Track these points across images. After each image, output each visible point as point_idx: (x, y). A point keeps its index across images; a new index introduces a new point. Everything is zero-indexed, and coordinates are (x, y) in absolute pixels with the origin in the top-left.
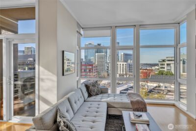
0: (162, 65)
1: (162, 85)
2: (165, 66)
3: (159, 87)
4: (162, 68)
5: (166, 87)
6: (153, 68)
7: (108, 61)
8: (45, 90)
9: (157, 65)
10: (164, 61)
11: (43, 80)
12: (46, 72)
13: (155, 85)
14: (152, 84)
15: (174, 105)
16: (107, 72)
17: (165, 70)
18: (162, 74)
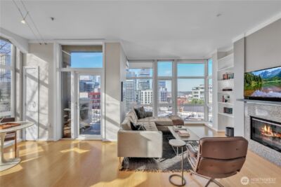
0: (196, 93)
1: (195, 113)
2: (199, 94)
3: (193, 116)
4: (195, 96)
5: (199, 116)
6: (187, 96)
7: (137, 89)
8: (110, 112)
9: (190, 93)
10: (197, 88)
11: (108, 105)
12: (111, 98)
13: (189, 114)
14: (185, 114)
15: (204, 125)
16: (137, 101)
17: (199, 98)
18: (196, 102)
